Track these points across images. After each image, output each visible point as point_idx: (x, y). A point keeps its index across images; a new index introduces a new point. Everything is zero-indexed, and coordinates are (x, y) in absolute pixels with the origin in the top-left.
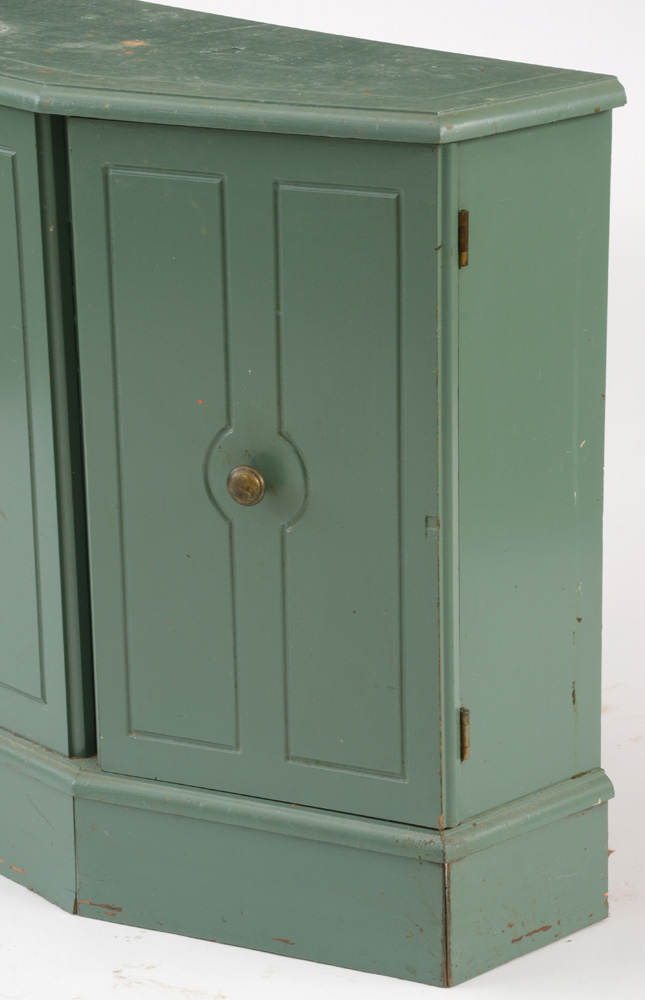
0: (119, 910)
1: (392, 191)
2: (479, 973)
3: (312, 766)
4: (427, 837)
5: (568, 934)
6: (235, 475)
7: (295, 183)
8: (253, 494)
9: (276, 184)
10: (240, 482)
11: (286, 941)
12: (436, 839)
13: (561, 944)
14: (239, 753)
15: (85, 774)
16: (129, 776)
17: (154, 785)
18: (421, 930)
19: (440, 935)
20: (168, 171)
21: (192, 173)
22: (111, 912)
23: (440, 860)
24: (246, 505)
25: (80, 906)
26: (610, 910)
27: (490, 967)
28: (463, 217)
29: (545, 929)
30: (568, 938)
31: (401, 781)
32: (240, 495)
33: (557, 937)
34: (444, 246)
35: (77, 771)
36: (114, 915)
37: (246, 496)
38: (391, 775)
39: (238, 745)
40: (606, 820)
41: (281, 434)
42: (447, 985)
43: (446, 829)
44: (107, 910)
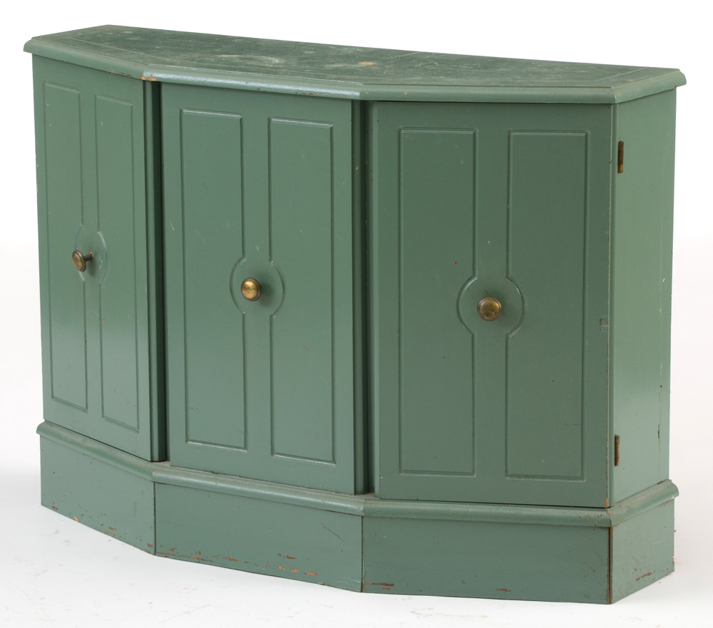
0: (392, 585)
1: (583, 132)
2: (623, 598)
3: (523, 479)
4: (598, 513)
5: (660, 579)
6: (482, 304)
7: (521, 131)
8: (496, 313)
9: (510, 132)
10: (486, 307)
11: (504, 590)
12: (604, 513)
13: (656, 584)
14: (475, 476)
15: (369, 502)
16: (400, 500)
17: (417, 504)
18: (594, 571)
19: (606, 572)
20: (439, 129)
21: (456, 129)
22: (387, 587)
23: (608, 525)
24: (491, 320)
25: (365, 587)
26: (676, 567)
27: (627, 594)
28: (621, 145)
29: (649, 574)
30: (660, 581)
31: (581, 481)
32: (488, 315)
33: (654, 580)
34: (613, 161)
35: (364, 501)
36: (388, 589)
37: (492, 315)
38: (575, 478)
39: (473, 471)
40: (673, 510)
41: (508, 278)
42: (610, 602)
43: (609, 507)
44: (384, 586)
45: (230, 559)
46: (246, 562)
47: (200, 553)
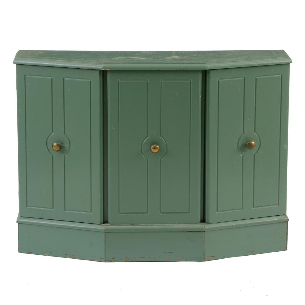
0: (215, 256)
3: (258, 208)
7: (260, 76)
10: (251, 144)
11: (253, 251)
12: (285, 217)
16: (216, 223)
17: (222, 223)
18: (282, 239)
20: (232, 78)
23: (288, 221)
25: (205, 259)
42: (287, 249)
44: (212, 257)
45: (142, 258)
46: (149, 258)
47: (127, 258)
